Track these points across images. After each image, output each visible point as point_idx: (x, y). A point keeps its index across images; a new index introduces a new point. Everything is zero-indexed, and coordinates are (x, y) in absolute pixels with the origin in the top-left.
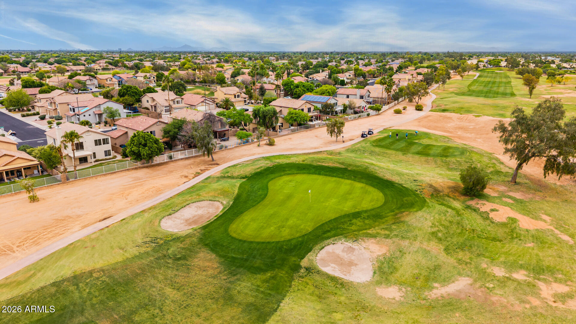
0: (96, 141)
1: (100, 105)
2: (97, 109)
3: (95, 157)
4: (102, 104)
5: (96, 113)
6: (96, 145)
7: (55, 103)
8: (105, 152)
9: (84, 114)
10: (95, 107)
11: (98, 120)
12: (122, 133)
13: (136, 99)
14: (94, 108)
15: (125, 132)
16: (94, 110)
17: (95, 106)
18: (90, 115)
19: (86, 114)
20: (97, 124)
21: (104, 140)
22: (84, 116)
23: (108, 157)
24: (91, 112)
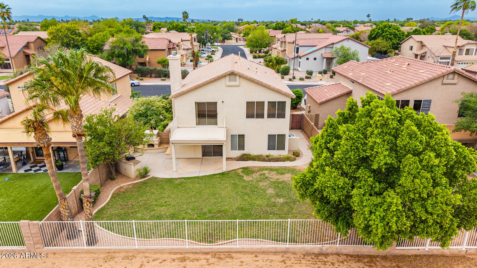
0: (250, 105)
1: (333, 44)
2: (328, 50)
3: (241, 147)
4: (336, 43)
5: (324, 56)
6: (248, 117)
7: (285, 42)
8: (271, 137)
9: (307, 57)
10: (326, 47)
11: (324, 67)
12: (338, 93)
13: (393, 44)
14: (324, 49)
15: (345, 91)
16: (323, 51)
17: (325, 45)
18: (315, 59)
19: (311, 57)
20: (320, 73)
21: (272, 104)
22: (308, 59)
23: (275, 153)
24: (318, 55)
